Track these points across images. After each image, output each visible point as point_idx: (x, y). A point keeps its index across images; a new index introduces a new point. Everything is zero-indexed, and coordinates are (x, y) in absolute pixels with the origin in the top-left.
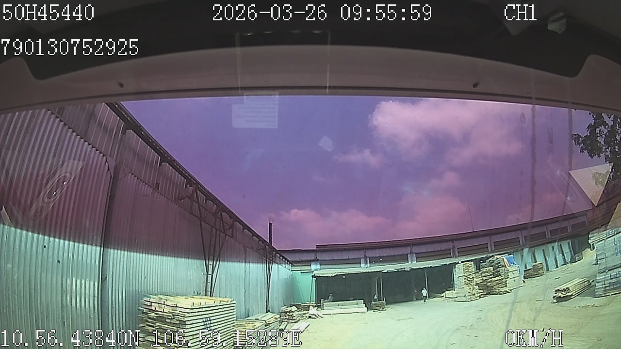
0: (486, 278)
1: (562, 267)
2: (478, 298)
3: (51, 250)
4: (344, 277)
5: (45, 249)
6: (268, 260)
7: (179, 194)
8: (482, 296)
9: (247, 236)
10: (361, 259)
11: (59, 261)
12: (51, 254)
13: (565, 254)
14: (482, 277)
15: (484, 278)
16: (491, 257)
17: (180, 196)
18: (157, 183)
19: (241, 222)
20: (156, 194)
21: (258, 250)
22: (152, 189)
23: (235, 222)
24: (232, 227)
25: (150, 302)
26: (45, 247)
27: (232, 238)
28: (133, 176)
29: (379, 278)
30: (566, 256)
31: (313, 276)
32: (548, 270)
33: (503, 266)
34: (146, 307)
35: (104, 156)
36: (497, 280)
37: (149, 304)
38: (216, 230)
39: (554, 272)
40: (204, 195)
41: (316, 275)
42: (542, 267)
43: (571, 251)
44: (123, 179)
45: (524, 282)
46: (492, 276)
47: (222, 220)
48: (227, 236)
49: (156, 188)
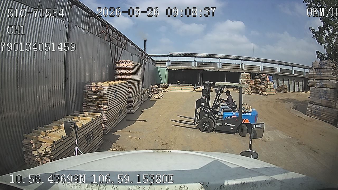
0: (256, 84)
1: (297, 92)
2: (250, 94)
3: (42, 72)
4: (183, 71)
5: (39, 73)
6: (143, 60)
7: (99, 31)
8: (253, 93)
9: (133, 48)
10: (193, 62)
11: (46, 77)
12: (42, 74)
13: (300, 86)
14: (254, 83)
15: (255, 84)
16: (260, 74)
17: (100, 32)
18: (88, 28)
19: (130, 41)
20: (88, 33)
21: (139, 55)
22: (86, 31)
23: (127, 42)
24: (126, 44)
25: (89, 86)
26: (39, 72)
27: (125, 50)
28: (77, 26)
29: (201, 73)
30: (300, 87)
31: (166, 69)
32: (289, 91)
33: (266, 80)
34: (87, 89)
35: (63, 21)
36: (262, 87)
37: (88, 87)
38: (118, 47)
39: (292, 93)
40: (112, 30)
41: (168, 69)
42: (286, 88)
43: (303, 86)
44: (72, 30)
45: (276, 93)
46: (260, 84)
47: (121, 41)
48: (123, 49)
49: (88, 30)
